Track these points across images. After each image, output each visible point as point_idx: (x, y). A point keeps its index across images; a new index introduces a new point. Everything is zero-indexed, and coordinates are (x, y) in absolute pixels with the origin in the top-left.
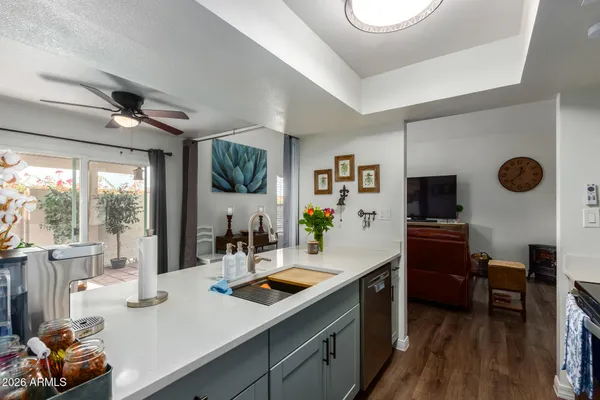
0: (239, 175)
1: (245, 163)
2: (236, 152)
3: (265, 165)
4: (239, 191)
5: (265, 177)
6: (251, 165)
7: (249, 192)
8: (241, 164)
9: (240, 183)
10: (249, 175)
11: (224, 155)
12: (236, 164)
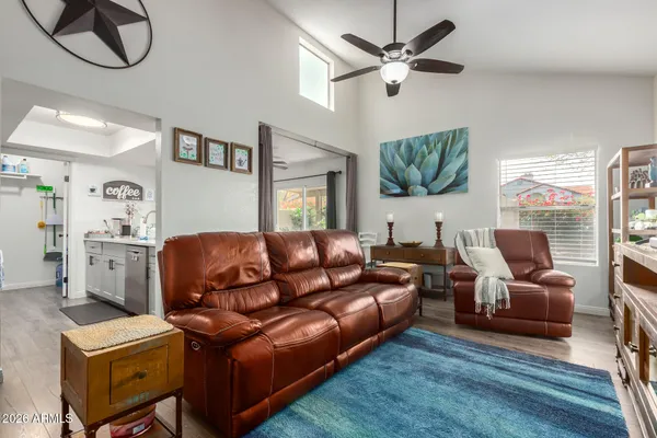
0: (414, 174)
1: (423, 157)
2: (410, 147)
3: (465, 150)
4: (413, 195)
5: (465, 167)
6: (435, 157)
7: (429, 193)
8: (418, 160)
9: (415, 184)
10: (431, 172)
11: (393, 158)
12: (410, 162)
